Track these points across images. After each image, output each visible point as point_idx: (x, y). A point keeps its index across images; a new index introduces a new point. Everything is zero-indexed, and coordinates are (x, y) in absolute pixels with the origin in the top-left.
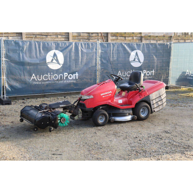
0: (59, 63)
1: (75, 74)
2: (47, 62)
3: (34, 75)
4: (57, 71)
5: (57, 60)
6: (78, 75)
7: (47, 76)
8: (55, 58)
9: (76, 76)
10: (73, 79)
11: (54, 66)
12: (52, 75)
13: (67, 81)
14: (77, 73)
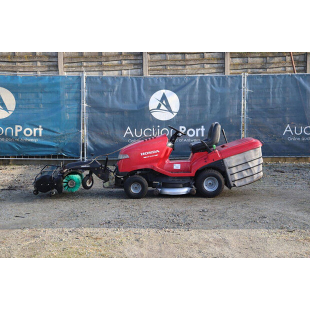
0: (170, 111)
1: (199, 129)
2: (150, 109)
3: (129, 128)
4: (167, 124)
5: (168, 106)
6: (204, 129)
7: (151, 130)
8: (164, 102)
9: (200, 132)
10: (195, 137)
11: (162, 116)
12: (159, 130)
13: (185, 140)
14: (203, 127)
